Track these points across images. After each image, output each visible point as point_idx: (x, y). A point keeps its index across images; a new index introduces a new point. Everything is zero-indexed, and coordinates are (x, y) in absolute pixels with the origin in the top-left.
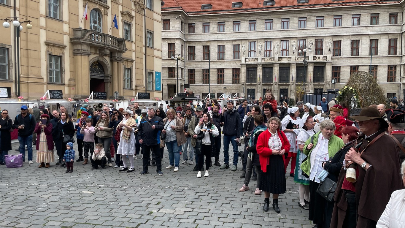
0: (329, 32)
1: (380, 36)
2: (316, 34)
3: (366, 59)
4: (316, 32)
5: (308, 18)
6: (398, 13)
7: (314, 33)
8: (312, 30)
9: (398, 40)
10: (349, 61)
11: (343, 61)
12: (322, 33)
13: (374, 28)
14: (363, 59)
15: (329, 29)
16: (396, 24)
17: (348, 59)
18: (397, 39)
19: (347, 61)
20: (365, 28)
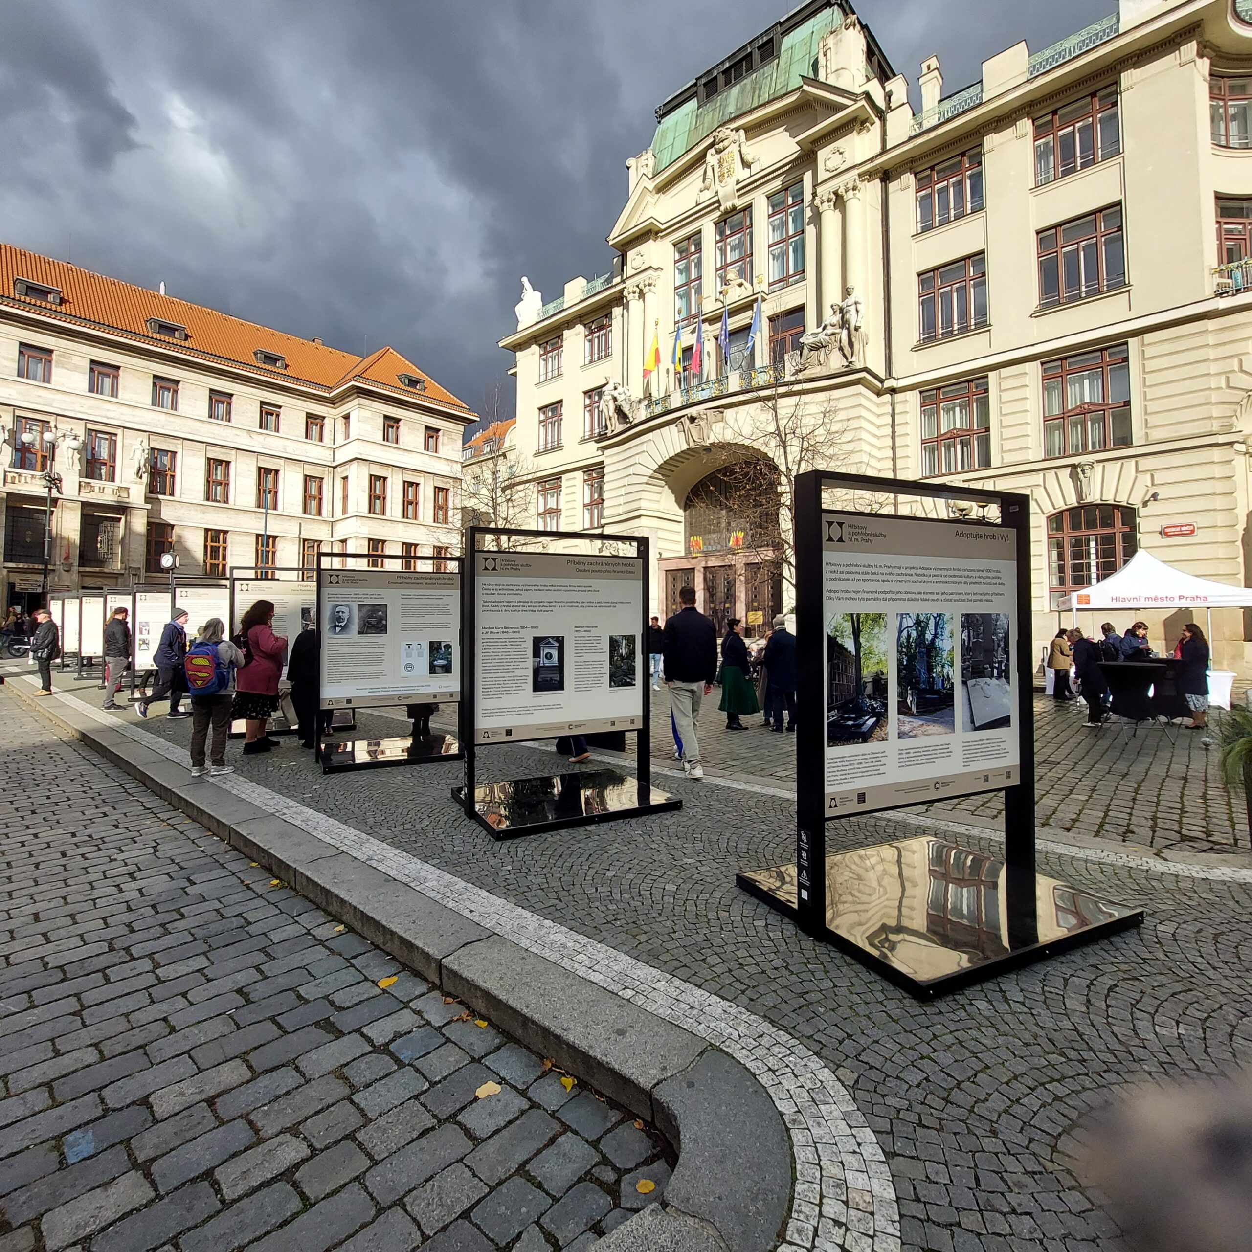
0: (136, 419)
1: (282, 461)
2: (89, 412)
3: (248, 515)
4: (90, 408)
5: (59, 355)
6: (324, 418)
7: (82, 410)
8: (73, 398)
9: (325, 481)
10: (202, 516)
11: (182, 511)
12: (110, 414)
13: (269, 439)
14: (241, 514)
15: (138, 412)
16: (320, 444)
17: (199, 508)
18: (322, 479)
19: (193, 512)
20: (245, 433)
